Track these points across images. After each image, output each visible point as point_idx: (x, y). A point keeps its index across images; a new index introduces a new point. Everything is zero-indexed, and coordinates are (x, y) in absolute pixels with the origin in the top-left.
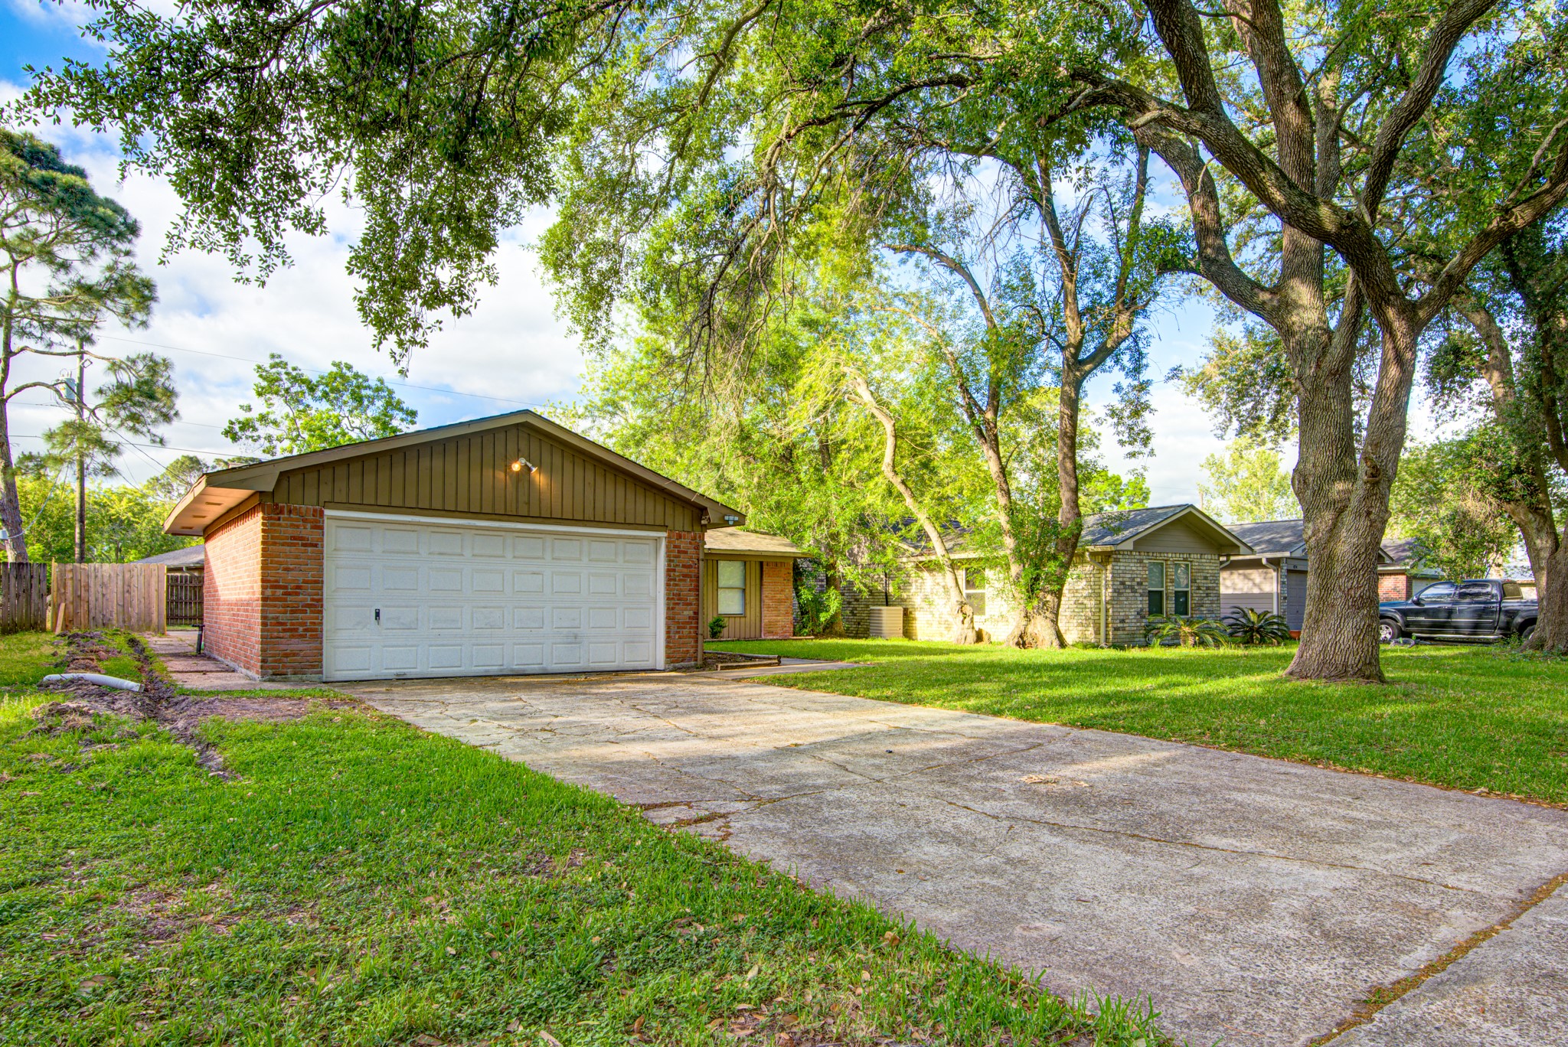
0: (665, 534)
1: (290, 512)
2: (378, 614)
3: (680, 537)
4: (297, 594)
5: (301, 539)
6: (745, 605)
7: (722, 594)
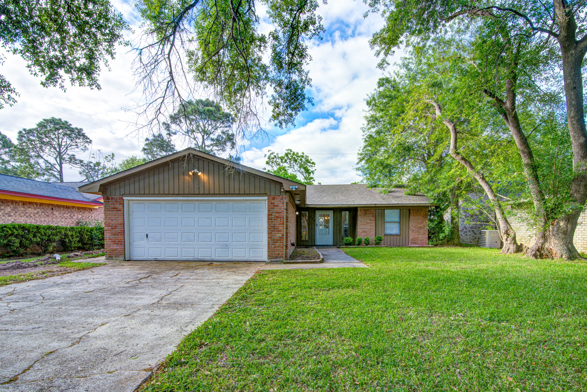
0: (266, 198)
1: (112, 199)
2: (147, 236)
3: (274, 199)
4: (115, 228)
5: (116, 208)
6: (400, 229)
7: (387, 225)
